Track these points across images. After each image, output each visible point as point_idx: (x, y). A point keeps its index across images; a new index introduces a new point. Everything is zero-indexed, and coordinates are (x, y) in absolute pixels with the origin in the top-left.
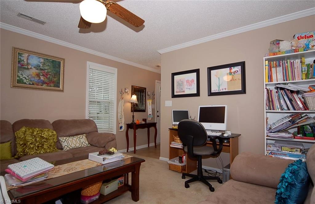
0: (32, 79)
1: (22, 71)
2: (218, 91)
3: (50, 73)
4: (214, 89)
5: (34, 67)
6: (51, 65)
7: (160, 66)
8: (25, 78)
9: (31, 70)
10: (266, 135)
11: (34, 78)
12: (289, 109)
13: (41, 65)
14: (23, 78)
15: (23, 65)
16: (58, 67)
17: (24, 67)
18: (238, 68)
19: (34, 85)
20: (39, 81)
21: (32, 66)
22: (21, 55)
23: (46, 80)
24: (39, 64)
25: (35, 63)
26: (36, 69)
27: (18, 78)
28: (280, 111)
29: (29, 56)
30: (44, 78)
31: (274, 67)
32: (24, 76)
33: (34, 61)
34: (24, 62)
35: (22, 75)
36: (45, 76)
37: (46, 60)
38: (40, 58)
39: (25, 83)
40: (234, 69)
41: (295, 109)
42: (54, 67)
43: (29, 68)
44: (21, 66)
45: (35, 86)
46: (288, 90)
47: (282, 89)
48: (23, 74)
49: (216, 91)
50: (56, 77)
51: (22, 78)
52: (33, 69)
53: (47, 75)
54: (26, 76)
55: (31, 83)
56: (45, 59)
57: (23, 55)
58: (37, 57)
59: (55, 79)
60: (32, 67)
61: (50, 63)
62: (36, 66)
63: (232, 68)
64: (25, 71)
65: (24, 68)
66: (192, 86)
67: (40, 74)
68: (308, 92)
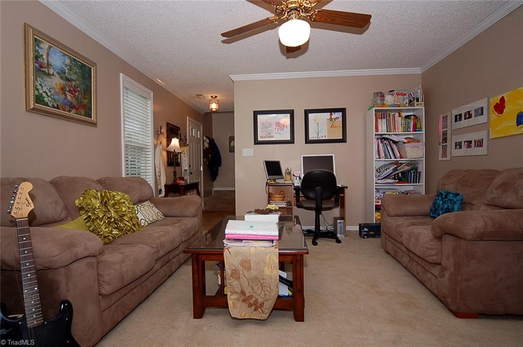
0: (56, 97)
1: (41, 78)
2: (317, 139)
3: (79, 89)
4: (312, 136)
5: (58, 73)
6: (79, 72)
7: (201, 95)
8: (47, 94)
9: (53, 77)
10: (375, 183)
11: (58, 95)
12: (391, 158)
13: (67, 71)
14: (43, 94)
15: (42, 65)
16: (88, 78)
17: (44, 69)
18: (339, 115)
19: (59, 109)
20: (65, 101)
21: (54, 69)
22: (39, 44)
23: (75, 102)
24: (64, 67)
25: (58, 65)
26: (60, 78)
27: (36, 93)
28: (384, 159)
29: (50, 47)
30: (72, 97)
31: (379, 118)
32: (45, 89)
33: (58, 61)
34: (43, 59)
35: (42, 87)
36: (73, 94)
37: (73, 62)
38: (65, 55)
39: (47, 105)
40: (335, 115)
41: (395, 158)
42: (84, 77)
43: (50, 72)
44: (39, 68)
45: (61, 112)
46: (391, 140)
47: (386, 139)
48: (43, 85)
49: (315, 139)
50: (86, 97)
51: (41, 92)
52: (55, 76)
53: (75, 92)
54: (47, 89)
55: (56, 105)
56: (72, 60)
57: (42, 45)
58: (61, 54)
59: (85, 101)
60: (55, 73)
61: (78, 69)
62: (60, 72)
63: (333, 113)
64: (45, 78)
65: (43, 71)
66: (284, 130)
67: (66, 88)
68: (407, 143)
